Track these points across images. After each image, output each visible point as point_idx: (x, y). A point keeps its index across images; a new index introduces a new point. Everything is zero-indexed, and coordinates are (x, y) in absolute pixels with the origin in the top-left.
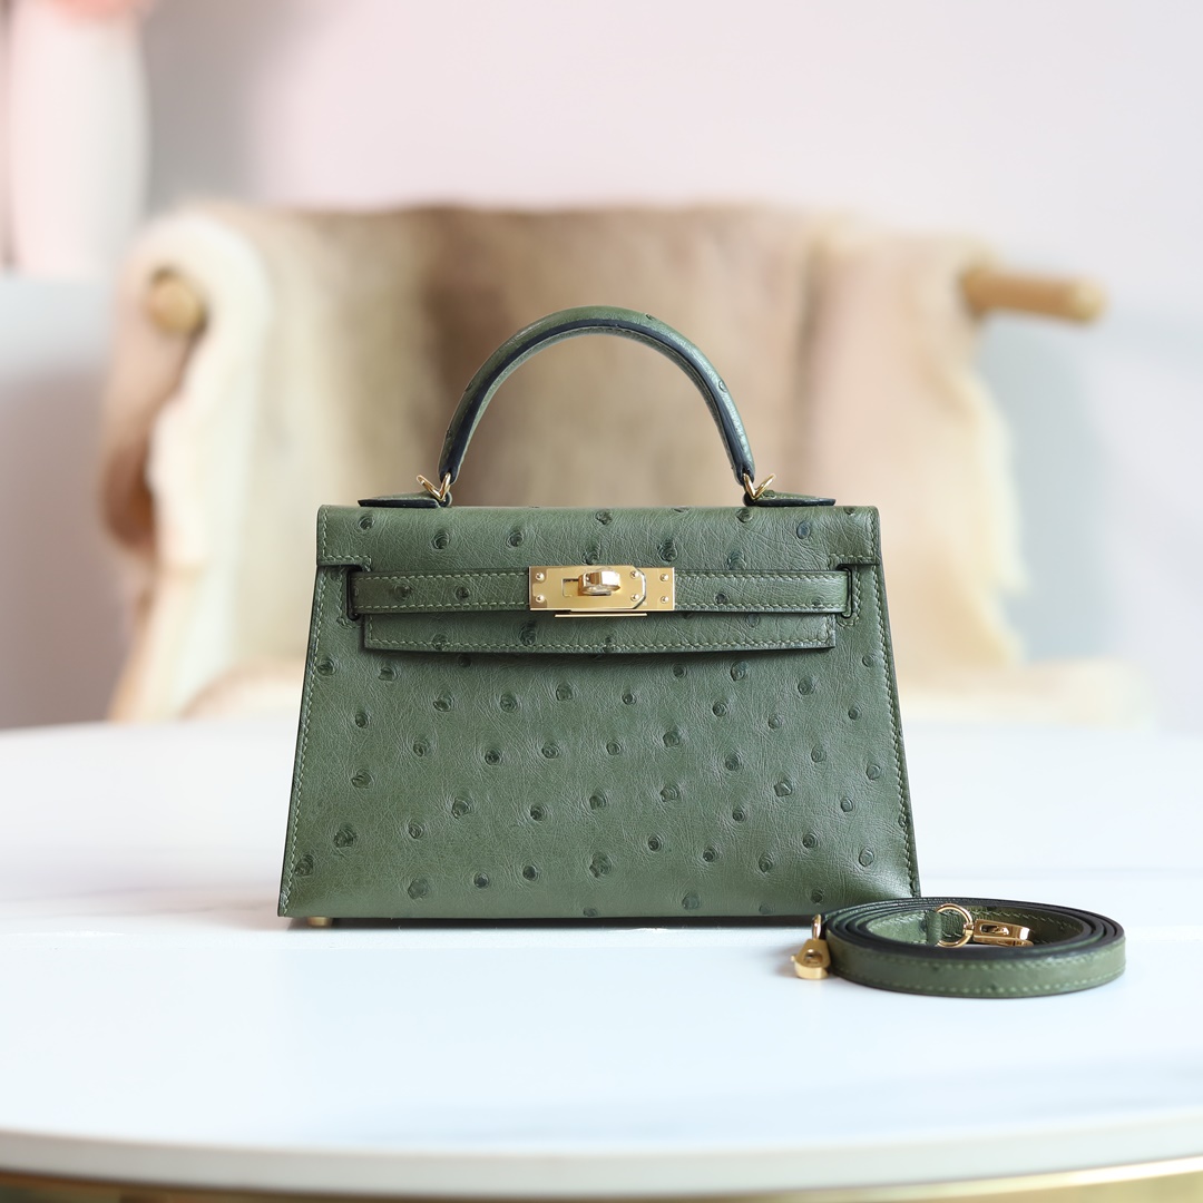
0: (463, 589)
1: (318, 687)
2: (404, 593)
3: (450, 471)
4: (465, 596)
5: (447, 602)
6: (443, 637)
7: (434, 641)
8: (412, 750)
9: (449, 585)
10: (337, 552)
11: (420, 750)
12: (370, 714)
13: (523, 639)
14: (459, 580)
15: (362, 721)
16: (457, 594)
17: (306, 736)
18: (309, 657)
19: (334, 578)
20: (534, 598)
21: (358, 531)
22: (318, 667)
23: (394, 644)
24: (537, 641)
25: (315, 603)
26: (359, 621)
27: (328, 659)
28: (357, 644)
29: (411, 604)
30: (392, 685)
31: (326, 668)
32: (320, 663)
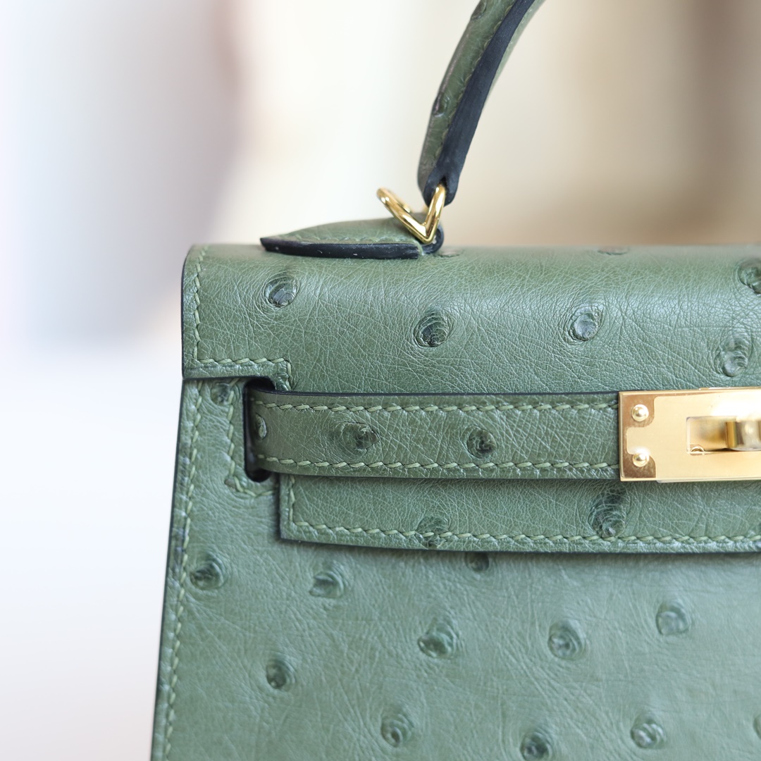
0: (482, 435)
1: (190, 612)
2: (361, 440)
3: (444, 182)
4: (484, 449)
5: (448, 460)
6: (439, 522)
7: (420, 529)
8: (378, 735)
9: (452, 427)
10: (222, 353)
11: (395, 736)
12: (292, 661)
13: (597, 525)
14: (472, 417)
15: (279, 677)
16: (470, 446)
17: (171, 706)
18: (173, 556)
19: (219, 398)
20: (629, 460)
21: (266, 310)
22: (191, 574)
23: (339, 532)
24: (626, 530)
25: (181, 449)
26: (268, 482)
27: (209, 558)
28: (265, 527)
29: (375, 459)
30: (337, 607)
31: (207, 575)
32: (194, 567)
